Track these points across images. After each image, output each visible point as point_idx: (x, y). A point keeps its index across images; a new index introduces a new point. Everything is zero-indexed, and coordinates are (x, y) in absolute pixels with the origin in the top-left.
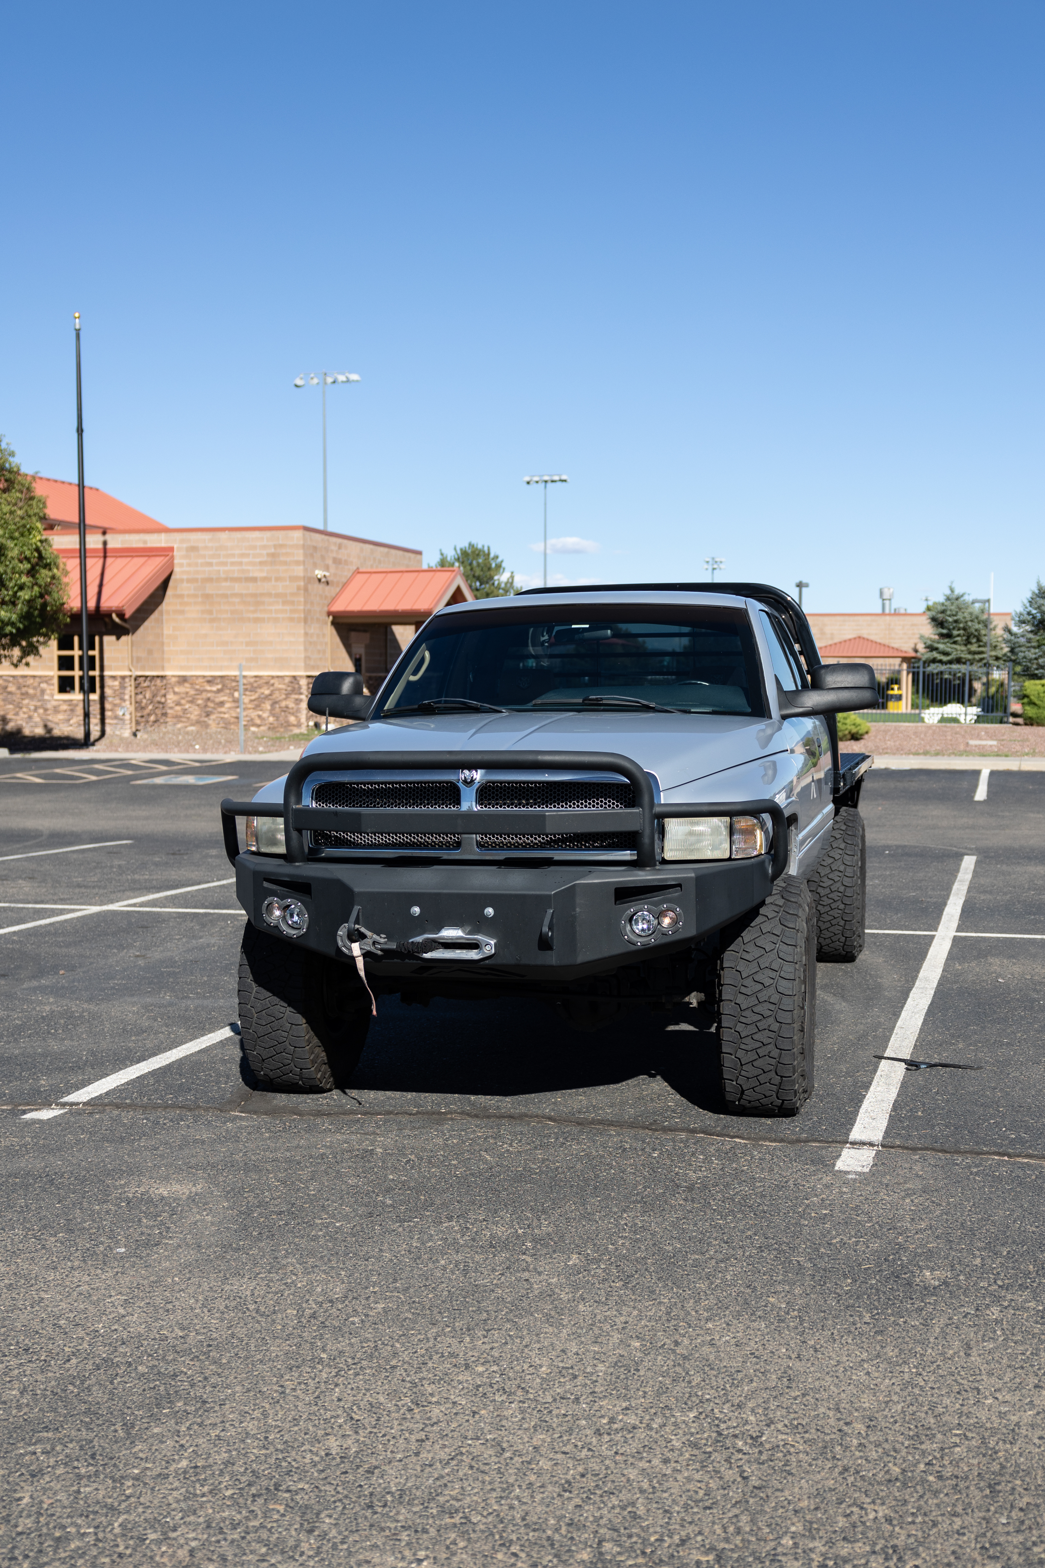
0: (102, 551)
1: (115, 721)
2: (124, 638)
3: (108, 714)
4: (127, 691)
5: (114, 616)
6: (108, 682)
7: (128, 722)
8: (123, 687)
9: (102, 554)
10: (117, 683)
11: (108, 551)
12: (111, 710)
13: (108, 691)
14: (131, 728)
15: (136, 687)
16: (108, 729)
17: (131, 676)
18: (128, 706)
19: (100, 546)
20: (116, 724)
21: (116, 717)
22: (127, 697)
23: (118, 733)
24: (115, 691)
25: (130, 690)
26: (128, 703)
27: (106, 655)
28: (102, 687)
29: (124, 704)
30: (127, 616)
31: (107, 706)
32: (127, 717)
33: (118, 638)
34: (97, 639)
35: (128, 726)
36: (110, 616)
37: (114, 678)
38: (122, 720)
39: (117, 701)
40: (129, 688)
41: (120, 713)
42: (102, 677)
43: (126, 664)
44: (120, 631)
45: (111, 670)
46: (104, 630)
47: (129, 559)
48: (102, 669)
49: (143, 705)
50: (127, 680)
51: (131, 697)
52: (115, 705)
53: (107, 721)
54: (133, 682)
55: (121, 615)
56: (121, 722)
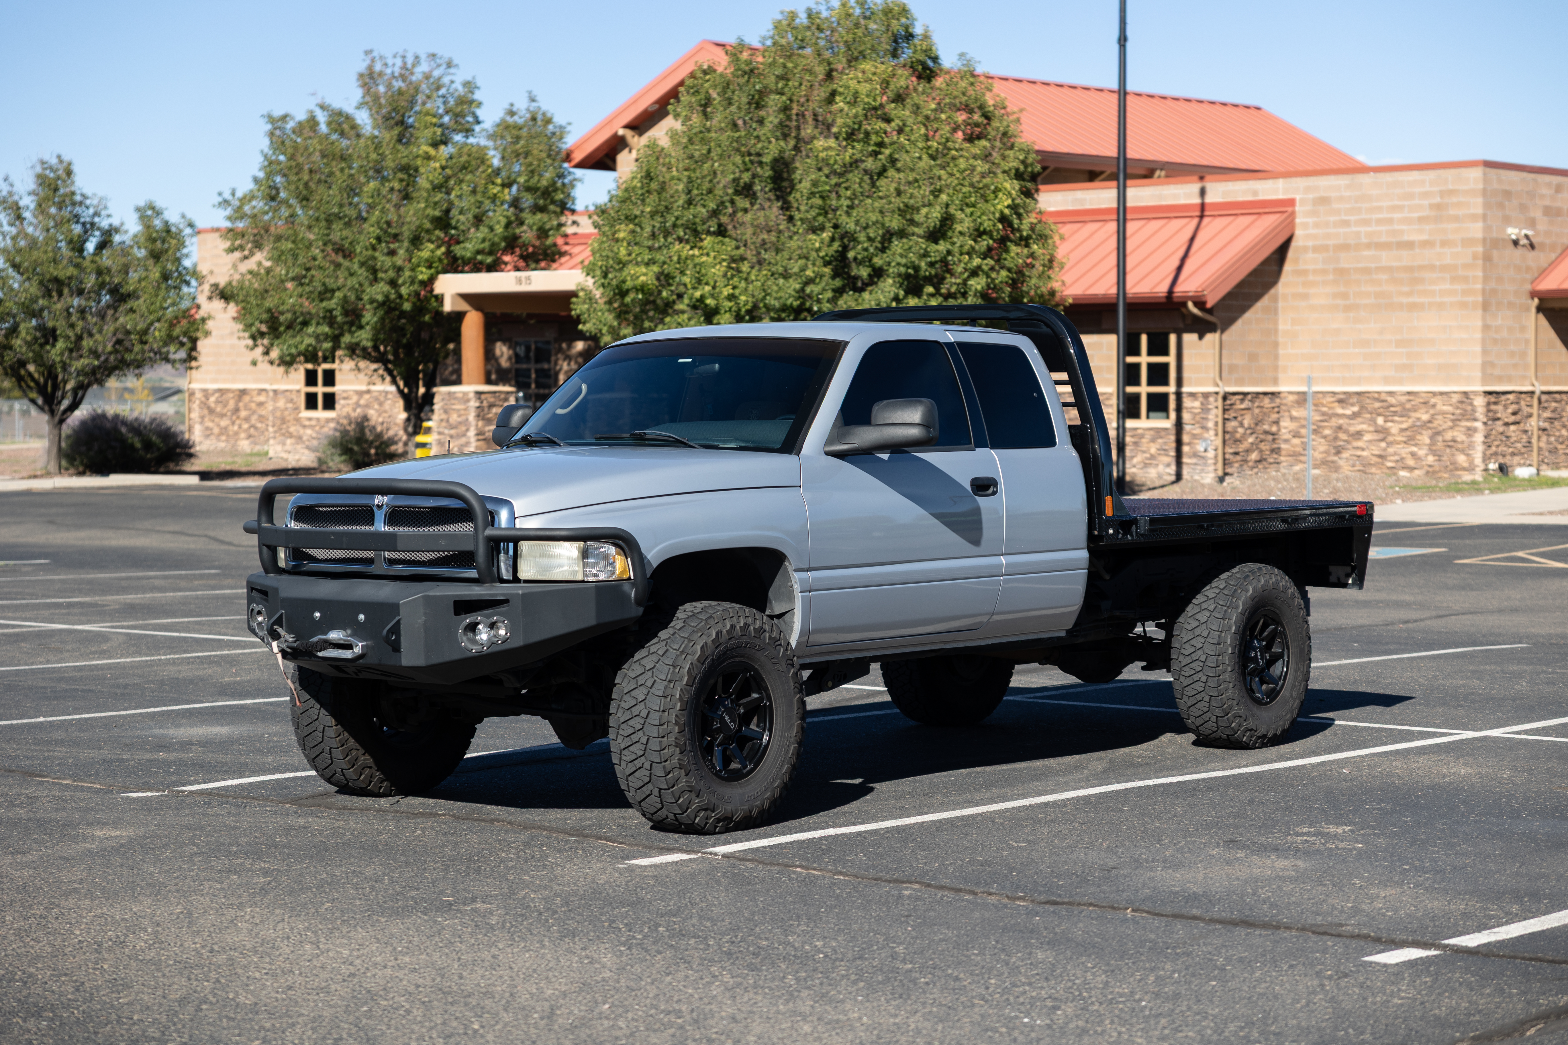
0: (1199, 208)
1: (1193, 461)
2: (1209, 337)
3: (1186, 449)
4: (1211, 417)
5: (1190, 305)
6: (1187, 403)
7: (1211, 462)
8: (1205, 409)
9: (1198, 213)
10: (1197, 404)
11: (1207, 208)
12: (1189, 444)
13: (1186, 416)
14: (1216, 470)
15: (1225, 410)
16: (1185, 472)
17: (1217, 393)
18: (1213, 438)
19: (1197, 201)
20: (1195, 464)
21: (1195, 455)
22: (1211, 424)
23: (1197, 477)
24: (1195, 414)
25: (1215, 414)
26: (1212, 433)
27: (1186, 362)
28: (1179, 409)
29: (1206, 435)
30: (1209, 305)
31: (1186, 438)
32: (1211, 454)
33: (1201, 337)
34: (1173, 338)
35: (1212, 468)
36: (1184, 304)
37: (1192, 395)
38: (1203, 458)
39: (1197, 431)
40: (1214, 411)
41: (1200, 448)
42: (1179, 395)
43: (1212, 375)
44: (1202, 327)
45: (1190, 385)
46: (1181, 325)
47: (1231, 218)
48: (1179, 382)
49: (1238, 436)
50: (1211, 399)
51: (1216, 424)
52: (1195, 436)
53: (1185, 460)
54: (1220, 403)
55: (1200, 304)
56: (1201, 462)
